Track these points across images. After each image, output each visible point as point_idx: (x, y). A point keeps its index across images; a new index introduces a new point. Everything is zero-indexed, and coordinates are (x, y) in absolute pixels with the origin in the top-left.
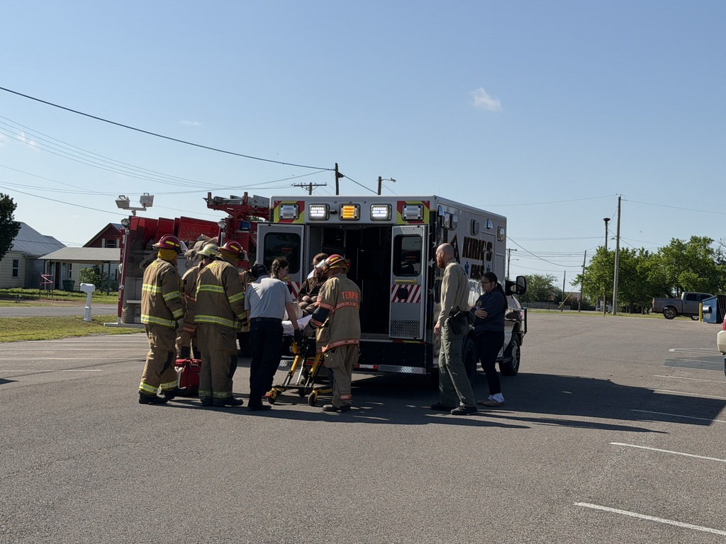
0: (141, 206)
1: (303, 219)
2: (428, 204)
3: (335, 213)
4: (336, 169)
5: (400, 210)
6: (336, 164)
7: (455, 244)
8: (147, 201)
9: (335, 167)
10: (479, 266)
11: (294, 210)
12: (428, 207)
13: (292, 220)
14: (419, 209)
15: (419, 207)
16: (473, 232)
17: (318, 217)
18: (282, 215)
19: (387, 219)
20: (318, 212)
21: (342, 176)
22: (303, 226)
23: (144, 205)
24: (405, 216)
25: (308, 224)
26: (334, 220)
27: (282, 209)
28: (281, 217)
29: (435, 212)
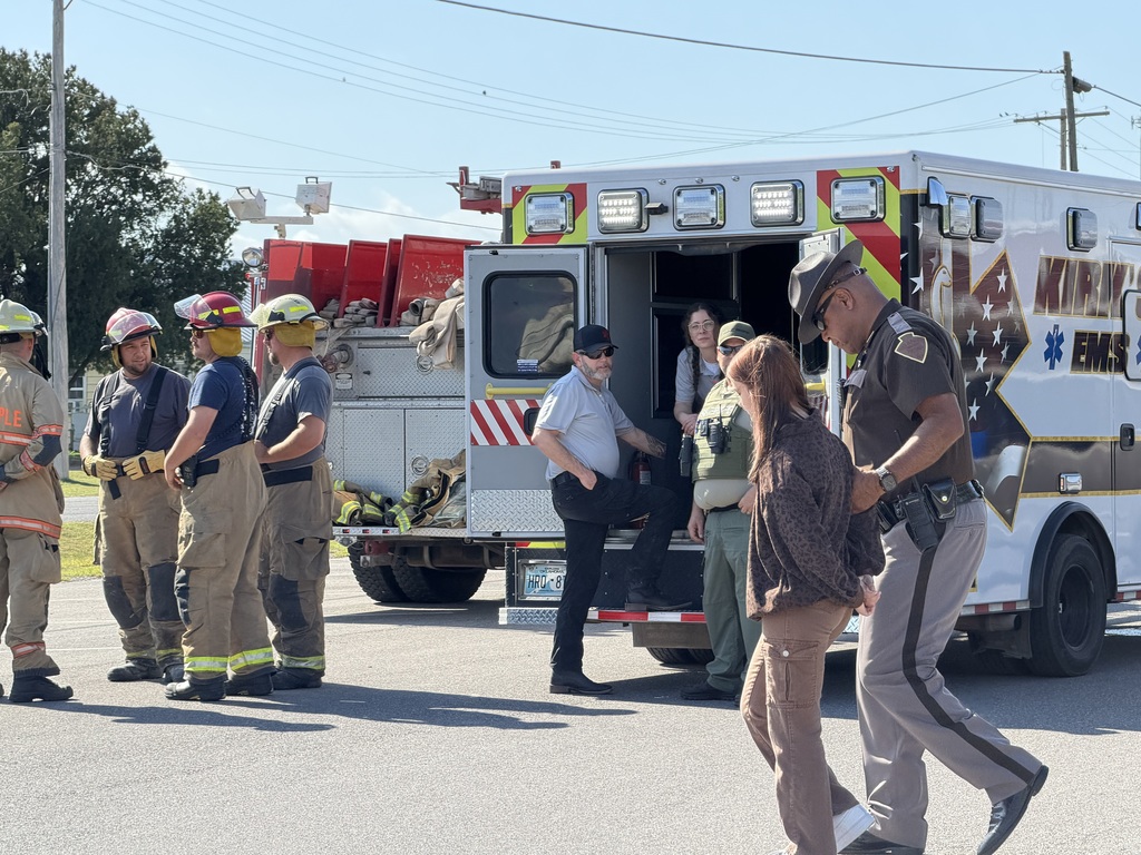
0: (302, 213)
1: (587, 231)
2: (894, 176)
3: (662, 210)
4: (1067, 69)
5: (825, 195)
6: (1067, 55)
7: (1002, 279)
8: (315, 198)
9: (1062, 63)
10: (1106, 336)
11: (560, 211)
12: (897, 184)
13: (558, 235)
14: (873, 190)
15: (873, 183)
16: (1075, 243)
17: (619, 225)
18: (532, 223)
19: (794, 222)
20: (620, 212)
21: (1086, 88)
22: (581, 252)
23: (308, 208)
24: (838, 209)
25: (598, 244)
26: (662, 229)
27: (531, 207)
28: (530, 228)
29: (914, 197)
